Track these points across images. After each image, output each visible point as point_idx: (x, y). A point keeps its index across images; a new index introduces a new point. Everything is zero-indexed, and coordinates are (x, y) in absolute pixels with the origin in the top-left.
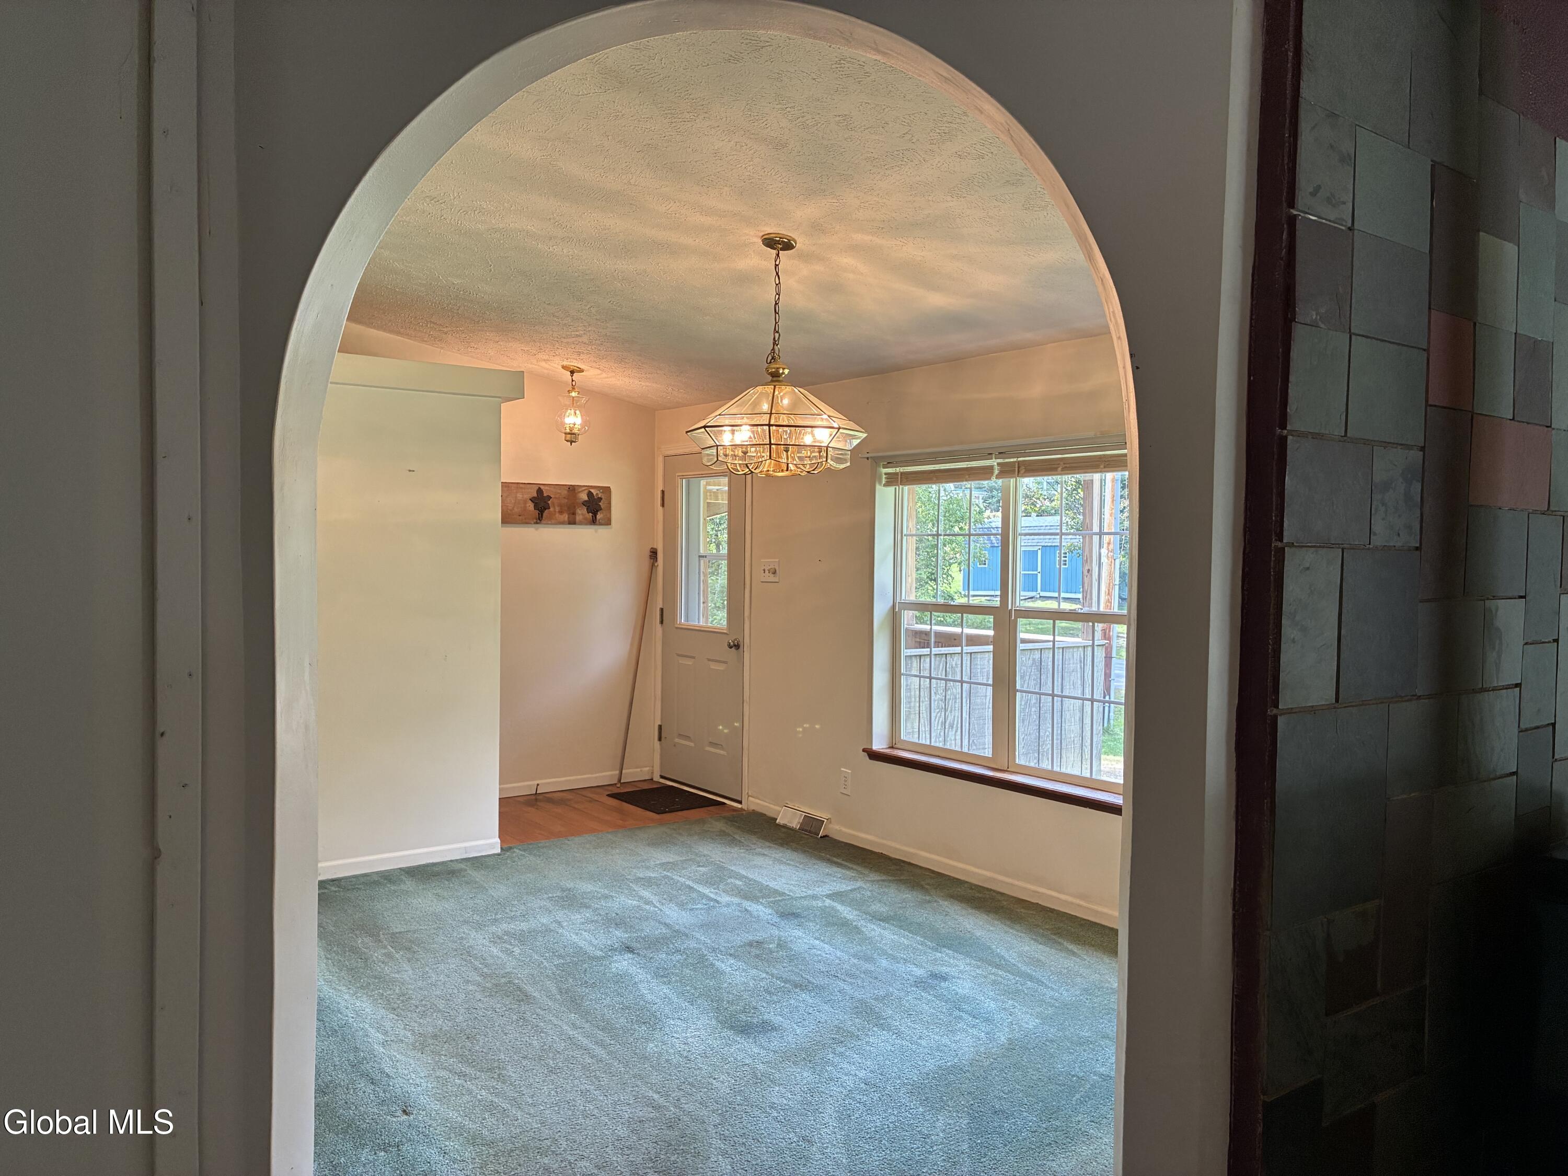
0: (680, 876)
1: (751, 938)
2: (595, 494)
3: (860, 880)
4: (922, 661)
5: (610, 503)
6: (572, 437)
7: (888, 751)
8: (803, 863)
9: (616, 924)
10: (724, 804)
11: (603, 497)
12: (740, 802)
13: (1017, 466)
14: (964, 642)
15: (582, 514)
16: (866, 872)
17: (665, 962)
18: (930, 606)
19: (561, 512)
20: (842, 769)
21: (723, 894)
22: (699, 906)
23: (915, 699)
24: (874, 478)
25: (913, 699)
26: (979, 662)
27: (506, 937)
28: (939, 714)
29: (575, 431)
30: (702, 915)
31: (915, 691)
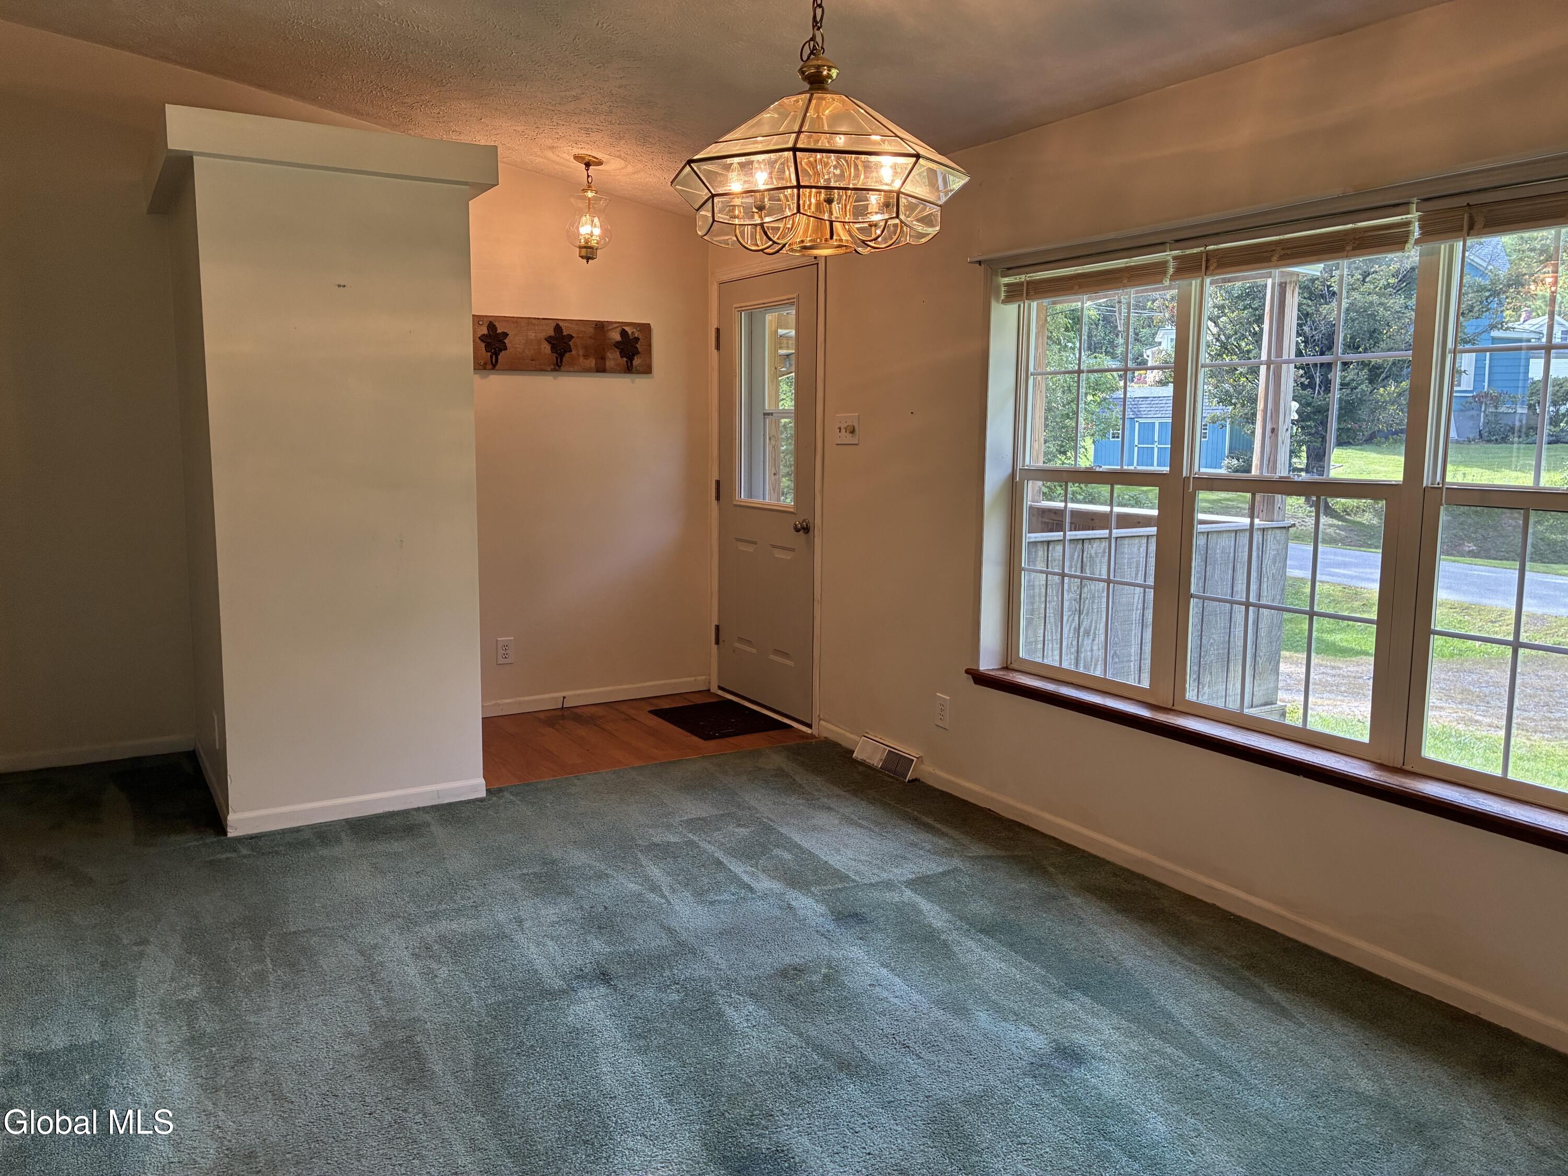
0: (709, 842)
1: (787, 960)
2: (630, 333)
3: (956, 855)
4: (1050, 549)
5: (649, 345)
6: (588, 253)
7: (1001, 674)
8: (880, 824)
9: (599, 928)
10: (790, 727)
11: (640, 337)
12: (810, 726)
13: (1204, 259)
14: (1113, 524)
15: (614, 359)
16: (966, 840)
17: (651, 1005)
18: (1064, 474)
19: (586, 356)
20: (938, 694)
21: (762, 876)
22: (726, 896)
23: (1040, 598)
24: (990, 291)
25: (1037, 599)
26: (1126, 550)
27: (436, 947)
28: (1071, 618)
29: (593, 243)
30: (724, 913)
31: (1040, 589)
